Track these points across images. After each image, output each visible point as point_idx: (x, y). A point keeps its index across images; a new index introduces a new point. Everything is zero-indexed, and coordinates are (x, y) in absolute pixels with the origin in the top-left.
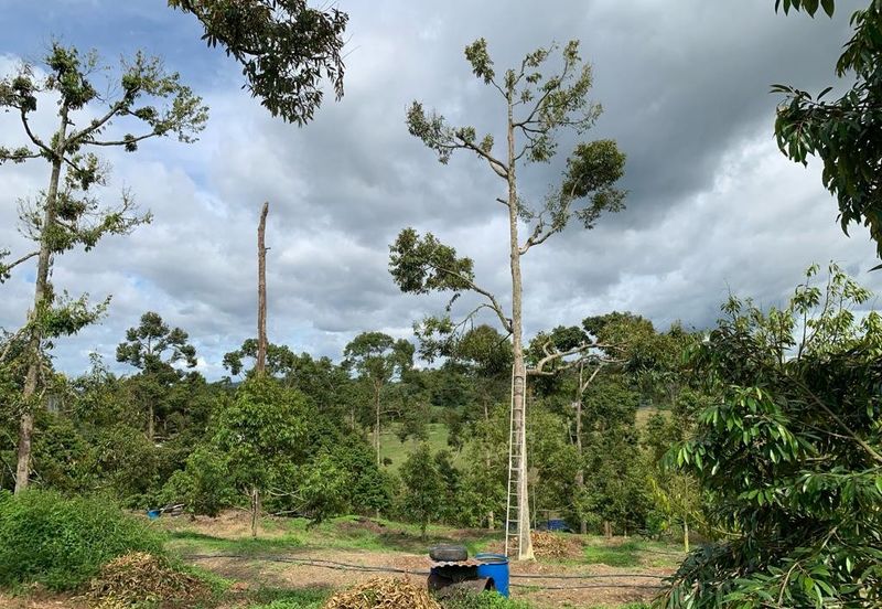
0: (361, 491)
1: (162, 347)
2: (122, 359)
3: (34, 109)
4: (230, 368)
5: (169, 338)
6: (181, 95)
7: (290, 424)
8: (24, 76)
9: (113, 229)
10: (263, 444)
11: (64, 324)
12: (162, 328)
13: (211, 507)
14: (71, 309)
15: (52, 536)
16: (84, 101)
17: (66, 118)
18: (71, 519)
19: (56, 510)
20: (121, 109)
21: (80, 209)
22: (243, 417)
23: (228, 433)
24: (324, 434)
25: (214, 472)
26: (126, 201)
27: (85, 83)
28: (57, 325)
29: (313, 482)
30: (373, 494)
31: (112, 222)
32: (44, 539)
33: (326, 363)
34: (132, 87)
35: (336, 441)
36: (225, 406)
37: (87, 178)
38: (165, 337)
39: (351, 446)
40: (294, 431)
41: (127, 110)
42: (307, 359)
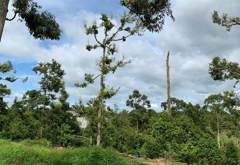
0: (211, 156)
1: (139, 101)
2: (128, 105)
3: (98, 33)
4: (163, 108)
5: (142, 98)
6: (138, 21)
7: (176, 129)
8: (94, 25)
9: (120, 66)
10: (167, 136)
11: (107, 95)
12: (139, 95)
13: (151, 156)
14: (109, 91)
15: (101, 160)
16: (111, 28)
17: (106, 34)
18: (105, 155)
19: (102, 152)
20: (121, 29)
21: (111, 61)
22: (160, 126)
23: (155, 131)
24: (197, 133)
25: (151, 144)
26: (123, 57)
27: (110, 23)
28: (105, 96)
29: (185, 151)
30: (216, 157)
31: (120, 64)
32: (99, 161)
33: (198, 106)
34: (123, 22)
35: (202, 136)
36: (154, 122)
37: (113, 51)
38: (140, 98)
39: (207, 138)
40: (177, 132)
41: (122, 29)
42: (190, 105)
